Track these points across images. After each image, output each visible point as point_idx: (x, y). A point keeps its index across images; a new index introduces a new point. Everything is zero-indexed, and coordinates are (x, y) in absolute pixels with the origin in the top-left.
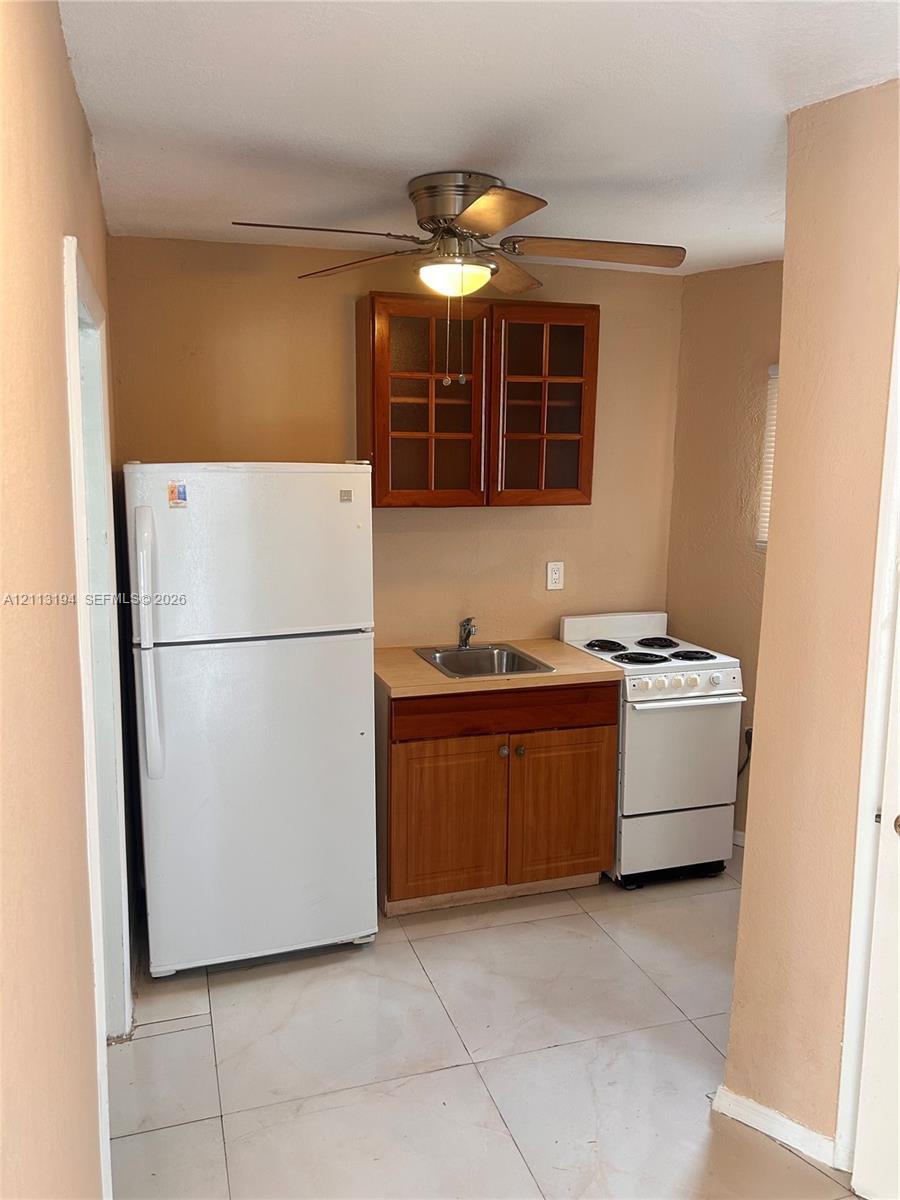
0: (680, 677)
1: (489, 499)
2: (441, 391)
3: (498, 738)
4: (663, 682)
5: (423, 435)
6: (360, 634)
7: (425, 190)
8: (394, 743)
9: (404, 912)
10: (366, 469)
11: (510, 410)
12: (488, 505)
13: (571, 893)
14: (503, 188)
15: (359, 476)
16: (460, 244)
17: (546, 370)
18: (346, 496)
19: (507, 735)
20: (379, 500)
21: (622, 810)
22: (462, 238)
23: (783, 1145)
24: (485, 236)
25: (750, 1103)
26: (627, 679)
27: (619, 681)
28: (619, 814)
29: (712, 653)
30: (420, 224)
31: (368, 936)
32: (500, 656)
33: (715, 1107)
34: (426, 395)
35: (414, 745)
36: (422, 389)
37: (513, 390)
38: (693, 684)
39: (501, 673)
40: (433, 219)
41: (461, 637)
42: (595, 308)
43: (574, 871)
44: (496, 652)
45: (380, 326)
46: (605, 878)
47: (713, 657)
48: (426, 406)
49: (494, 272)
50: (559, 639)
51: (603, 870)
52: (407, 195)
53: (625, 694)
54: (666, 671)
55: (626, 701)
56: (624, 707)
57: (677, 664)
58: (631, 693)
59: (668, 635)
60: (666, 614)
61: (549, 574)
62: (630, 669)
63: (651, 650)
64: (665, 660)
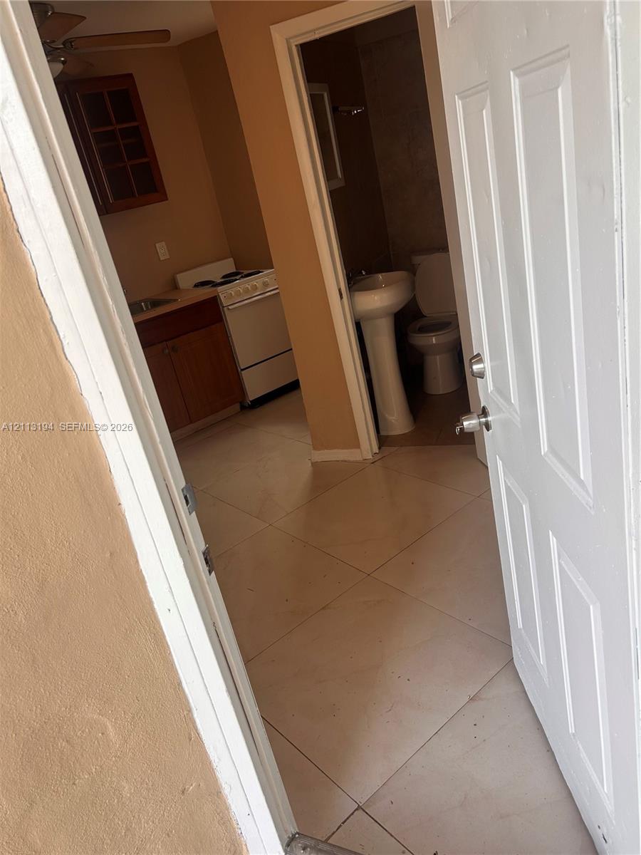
1: (107, 210)
4: (240, 291)
11: (101, 152)
12: (108, 213)
17: (114, 121)
19: (165, 343)
21: (240, 367)
26: (220, 294)
27: (216, 297)
28: (239, 369)
29: (260, 270)
32: (146, 304)
37: (99, 138)
38: (256, 289)
39: (148, 310)
42: (131, 76)
43: (225, 406)
44: (142, 304)
46: (243, 407)
49: (64, 63)
50: (177, 288)
51: (240, 401)
53: (222, 304)
54: (239, 285)
55: (224, 307)
56: (223, 310)
57: (242, 280)
58: (224, 301)
59: (236, 269)
60: (232, 259)
61: (158, 251)
62: (220, 289)
63: (228, 279)
64: (237, 280)
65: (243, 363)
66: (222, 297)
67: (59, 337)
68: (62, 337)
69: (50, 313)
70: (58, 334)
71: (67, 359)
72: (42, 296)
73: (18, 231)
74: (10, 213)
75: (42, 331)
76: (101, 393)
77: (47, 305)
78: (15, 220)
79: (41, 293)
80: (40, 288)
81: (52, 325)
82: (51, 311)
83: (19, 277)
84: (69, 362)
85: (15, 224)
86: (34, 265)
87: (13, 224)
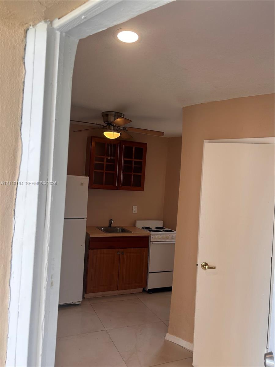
0: (164, 236)
1: (118, 188)
2: (108, 161)
3: (117, 250)
4: (160, 237)
5: (102, 171)
6: (83, 219)
7: (105, 115)
8: (90, 250)
9: (89, 298)
10: (88, 178)
11: (124, 167)
12: (118, 190)
13: (135, 294)
14: (123, 117)
15: (86, 179)
16: (113, 128)
17: (133, 157)
18: (82, 184)
19: (119, 249)
20: (90, 187)
21: (149, 271)
22: (114, 126)
23: (181, 346)
24: (119, 126)
25: (174, 336)
26: (151, 235)
27: (149, 236)
28: (148, 272)
29: (173, 231)
30: (104, 122)
31: (79, 302)
32: (119, 229)
33: (166, 339)
34: (103, 161)
35: (95, 250)
36: (102, 160)
37: (125, 162)
38: (168, 238)
39: (119, 232)
40: (107, 121)
41: (109, 224)
42: (146, 144)
43: (136, 287)
44: (118, 229)
45: (93, 144)
46: (144, 291)
47: (173, 232)
48: (103, 164)
49: (121, 134)
50: (135, 226)
51: (144, 287)
52: (101, 115)
53: (150, 239)
54: (161, 234)
55: (151, 241)
56: (150, 243)
57: (164, 232)
58: (152, 239)
59: (163, 226)
60: (162, 221)
61: (133, 209)
62: (152, 233)
63: (158, 229)
64: (161, 231)
65: (151, 269)
66: (151, 237)
67: (11, 272)
68: (12, 272)
69: (12, 257)
70: (11, 270)
71: (9, 285)
72: (12, 246)
73: (14, 211)
74: (14, 200)
75: (2, 266)
76: (18, 313)
77: (12, 252)
78: (15, 204)
79: (12, 245)
80: (12, 243)
81: (10, 264)
82: (13, 256)
83: (4, 234)
84: (10, 288)
85: (14, 206)
86: (14, 229)
87: (13, 206)
